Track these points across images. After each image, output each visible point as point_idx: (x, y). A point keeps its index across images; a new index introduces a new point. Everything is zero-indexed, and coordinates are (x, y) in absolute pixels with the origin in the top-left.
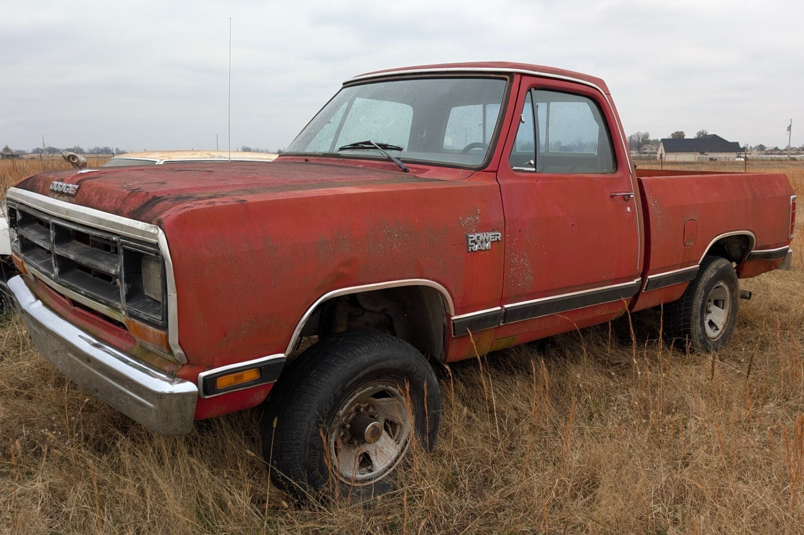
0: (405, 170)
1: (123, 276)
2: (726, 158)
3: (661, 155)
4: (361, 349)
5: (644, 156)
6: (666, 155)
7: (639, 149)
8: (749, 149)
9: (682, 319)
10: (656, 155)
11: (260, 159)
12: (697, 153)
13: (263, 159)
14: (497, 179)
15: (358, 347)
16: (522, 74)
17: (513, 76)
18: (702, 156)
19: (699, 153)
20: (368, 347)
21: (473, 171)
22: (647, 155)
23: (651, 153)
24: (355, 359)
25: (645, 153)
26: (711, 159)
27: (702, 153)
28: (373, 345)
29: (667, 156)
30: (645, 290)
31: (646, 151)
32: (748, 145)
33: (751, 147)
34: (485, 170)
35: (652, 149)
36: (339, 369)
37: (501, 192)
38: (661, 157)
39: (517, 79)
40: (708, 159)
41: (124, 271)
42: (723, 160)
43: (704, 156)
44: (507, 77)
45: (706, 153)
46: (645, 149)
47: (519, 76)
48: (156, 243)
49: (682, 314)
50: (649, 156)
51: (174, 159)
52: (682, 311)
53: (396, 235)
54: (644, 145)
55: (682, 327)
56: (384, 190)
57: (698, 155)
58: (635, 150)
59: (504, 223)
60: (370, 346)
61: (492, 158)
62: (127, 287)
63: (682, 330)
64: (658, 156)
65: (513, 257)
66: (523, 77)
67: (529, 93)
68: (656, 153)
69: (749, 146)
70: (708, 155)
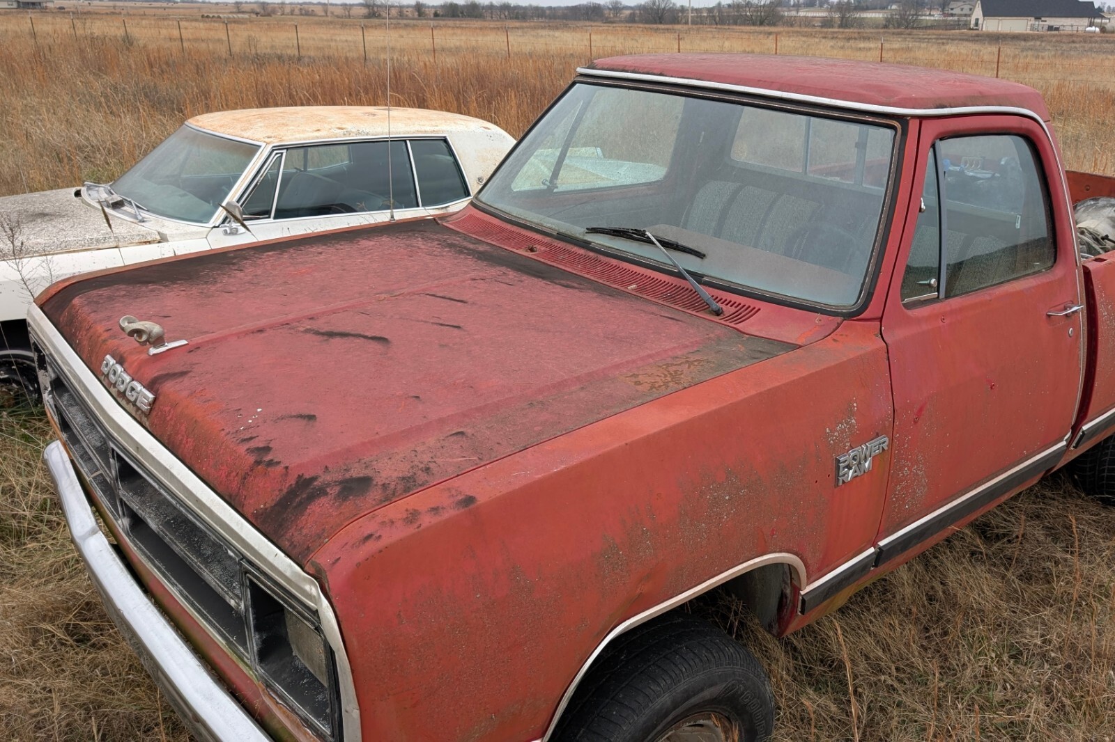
0: (718, 313)
1: (252, 623)
2: (1072, 26)
3: (977, 20)
4: (659, 685)
5: (951, 20)
6: (984, 20)
7: (943, 9)
8: (1105, 9)
9: (1108, 458)
10: (968, 18)
11: (421, 132)
12: (1029, 18)
13: (426, 132)
14: (881, 334)
15: (654, 681)
16: (922, 118)
17: (908, 121)
18: (1037, 23)
19: (1033, 19)
20: (671, 677)
21: (839, 319)
22: (956, 18)
23: (960, 15)
24: (650, 705)
25: (952, 15)
26: (1051, 28)
27: (1037, 18)
28: (677, 672)
29: (985, 22)
30: (1074, 447)
31: (953, 12)
32: (1105, 3)
33: (1109, 7)
34: (862, 316)
35: (962, 9)
36: (624, 729)
37: (889, 360)
38: (977, 24)
39: (913, 126)
40: (1046, 28)
41: (253, 614)
42: (1068, 30)
43: (1041, 23)
44: (896, 124)
45: (1043, 19)
46: (952, 9)
47: (917, 121)
48: (314, 610)
49: (1109, 451)
50: (959, 21)
51: (287, 141)
52: (1109, 446)
53: (727, 498)
54: (952, 3)
55: (1106, 471)
56: (703, 412)
57: (1032, 21)
58: (938, 10)
59: (892, 417)
60: (673, 675)
61: (873, 294)
62: (260, 638)
63: (1105, 474)
64: (973, 22)
65: (901, 469)
66: (924, 122)
67: (932, 150)
68: (970, 16)
69: (1106, 6)
70: (1046, 21)
